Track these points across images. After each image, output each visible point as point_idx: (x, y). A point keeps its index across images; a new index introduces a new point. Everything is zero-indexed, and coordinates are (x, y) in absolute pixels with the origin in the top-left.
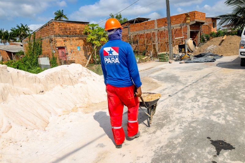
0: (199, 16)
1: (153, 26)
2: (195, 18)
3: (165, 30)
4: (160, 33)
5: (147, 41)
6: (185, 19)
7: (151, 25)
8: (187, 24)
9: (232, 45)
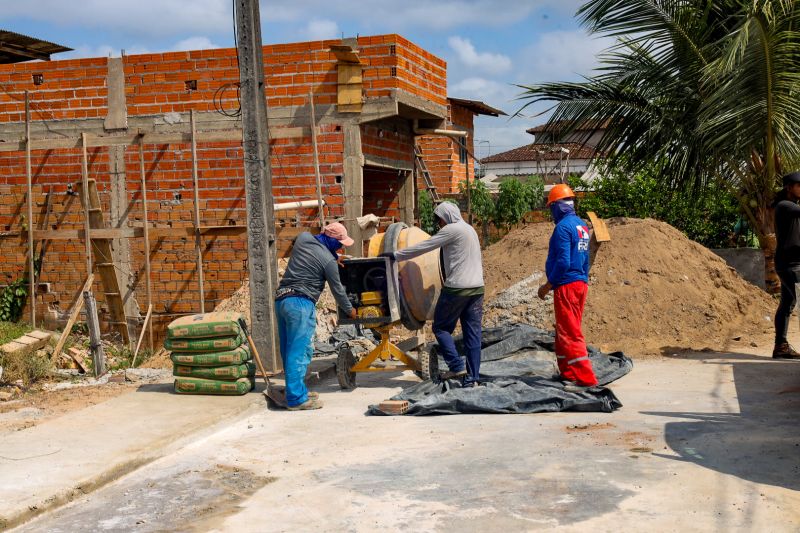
0: (414, 70)
1: (97, 102)
2: (396, 83)
3: (188, 138)
4: (147, 157)
5: (45, 209)
6: (327, 78)
7: (81, 93)
8: (345, 115)
9: (655, 279)
